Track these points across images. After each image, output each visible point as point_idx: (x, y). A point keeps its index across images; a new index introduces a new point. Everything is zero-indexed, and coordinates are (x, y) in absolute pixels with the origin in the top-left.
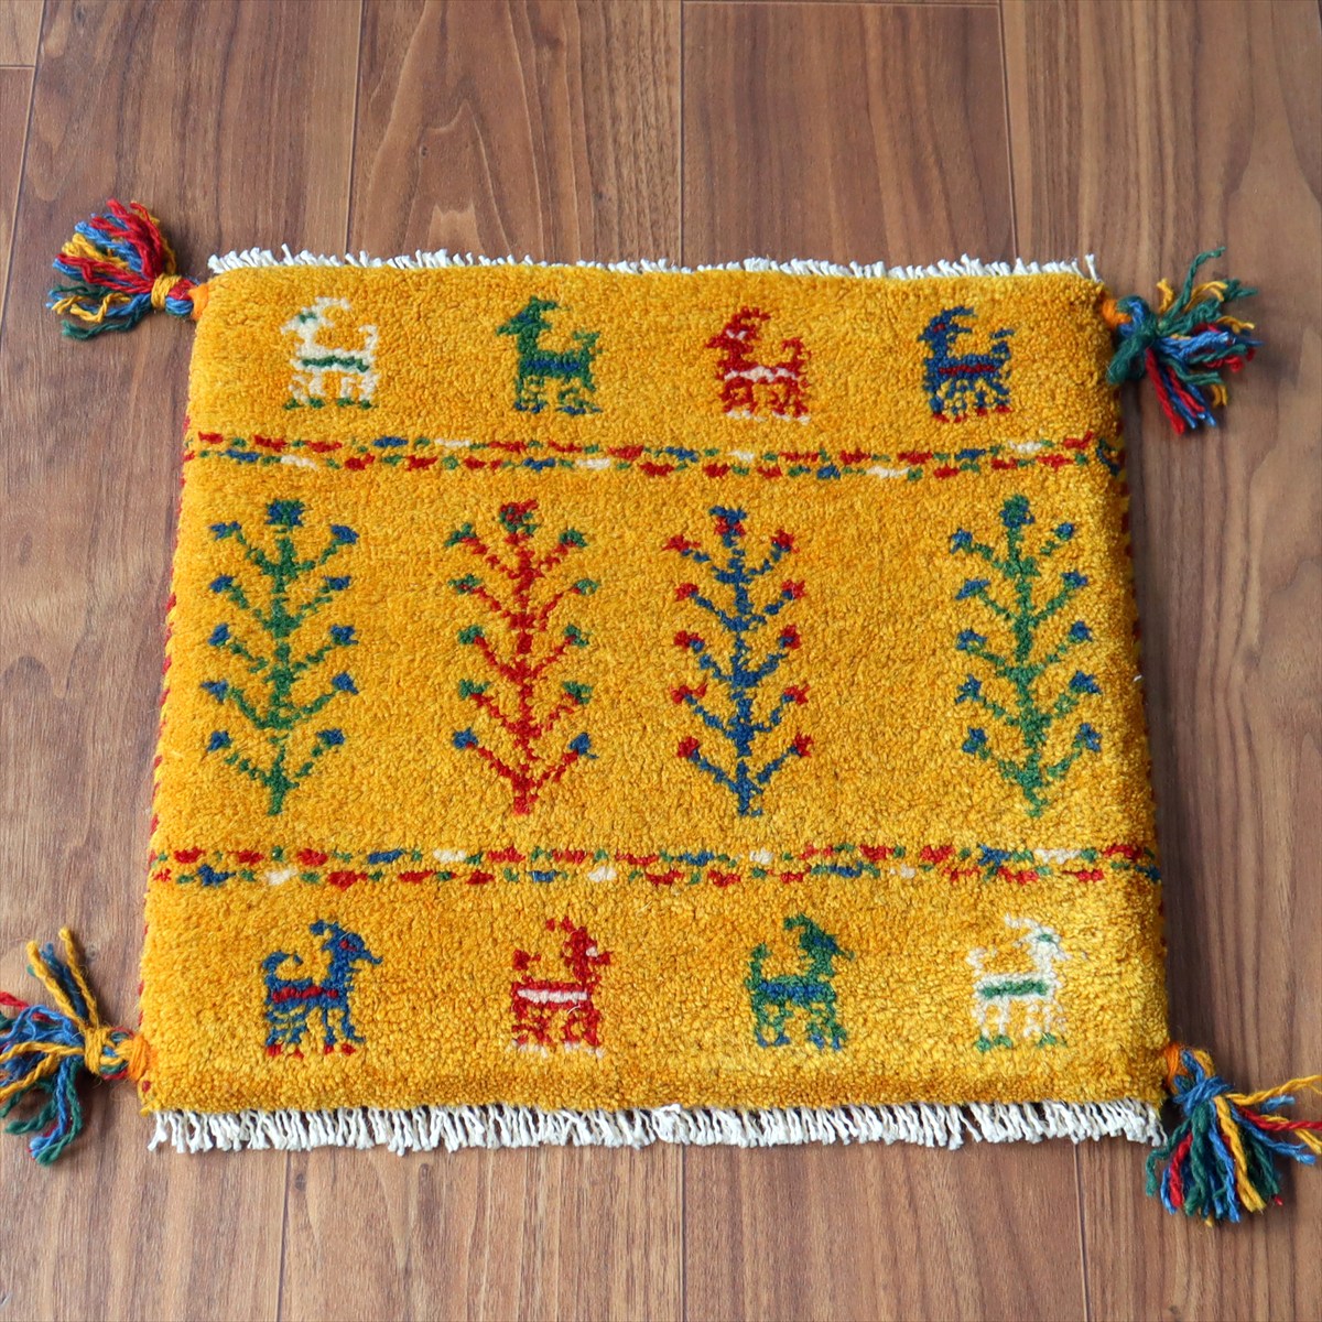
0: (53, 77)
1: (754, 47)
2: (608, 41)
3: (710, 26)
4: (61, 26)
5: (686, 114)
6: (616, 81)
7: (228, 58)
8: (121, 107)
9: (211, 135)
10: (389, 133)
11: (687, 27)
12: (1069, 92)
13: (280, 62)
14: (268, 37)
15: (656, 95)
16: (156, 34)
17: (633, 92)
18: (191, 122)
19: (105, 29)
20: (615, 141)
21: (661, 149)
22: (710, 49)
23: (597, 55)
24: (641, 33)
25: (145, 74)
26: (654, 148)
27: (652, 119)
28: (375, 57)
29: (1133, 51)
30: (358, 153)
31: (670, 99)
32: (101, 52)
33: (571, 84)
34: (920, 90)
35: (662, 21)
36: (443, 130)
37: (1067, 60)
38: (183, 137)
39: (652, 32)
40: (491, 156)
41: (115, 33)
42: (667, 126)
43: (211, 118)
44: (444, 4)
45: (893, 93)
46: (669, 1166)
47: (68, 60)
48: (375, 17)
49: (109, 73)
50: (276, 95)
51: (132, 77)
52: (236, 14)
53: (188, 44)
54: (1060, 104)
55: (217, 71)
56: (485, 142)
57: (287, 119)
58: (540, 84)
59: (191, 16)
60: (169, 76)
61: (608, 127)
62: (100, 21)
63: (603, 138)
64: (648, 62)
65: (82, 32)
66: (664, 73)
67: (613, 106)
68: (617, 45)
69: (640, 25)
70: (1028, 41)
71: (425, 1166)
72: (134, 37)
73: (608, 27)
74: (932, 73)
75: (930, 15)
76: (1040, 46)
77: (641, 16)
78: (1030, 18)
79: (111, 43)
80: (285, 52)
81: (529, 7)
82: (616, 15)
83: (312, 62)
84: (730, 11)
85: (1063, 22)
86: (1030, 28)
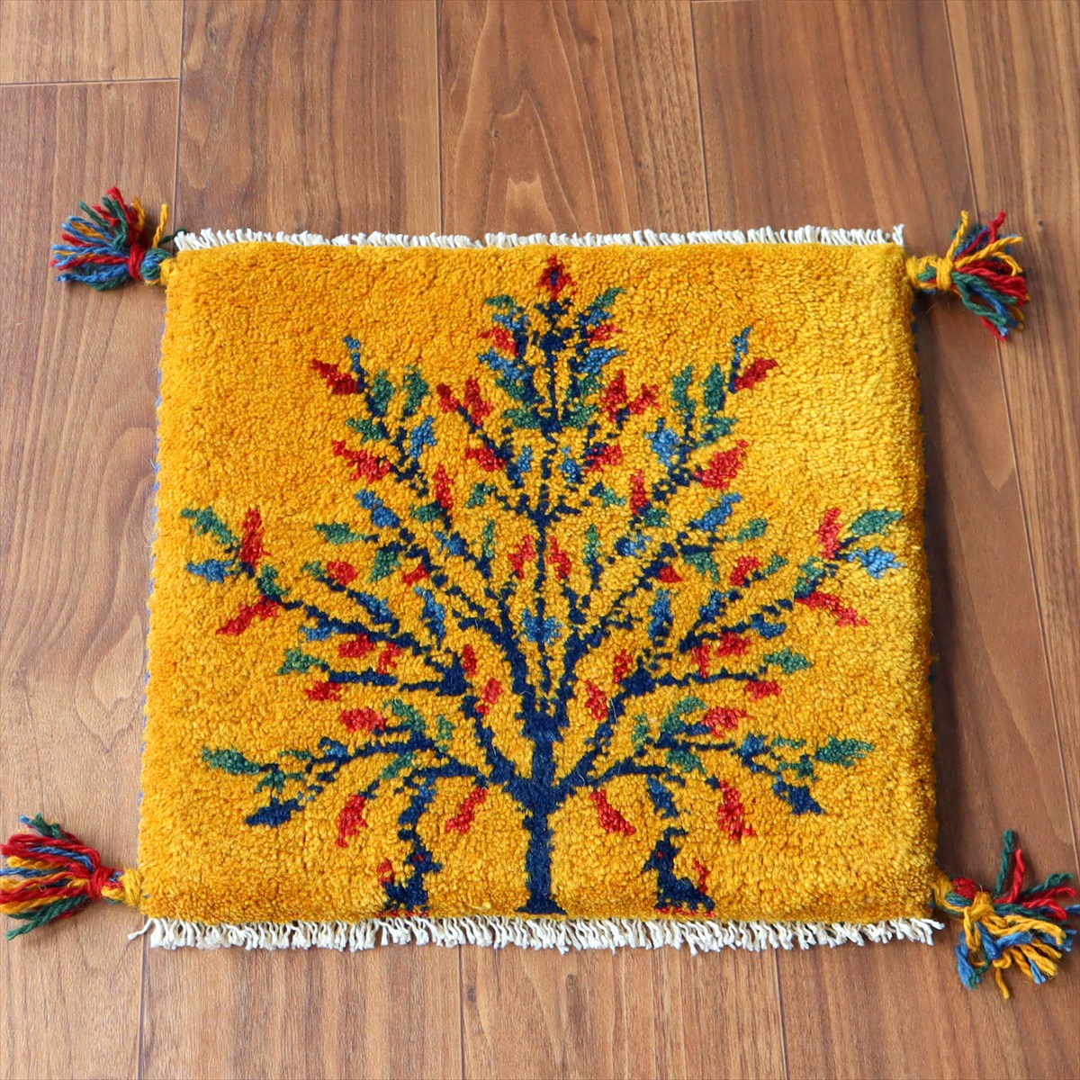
0: (194, 86)
1: (751, 36)
2: (634, 35)
3: (715, 21)
4: (198, 44)
5: (702, 93)
6: (643, 69)
7: (333, 64)
8: (251, 108)
9: (325, 128)
10: (467, 120)
11: (697, 23)
12: (1005, 62)
13: (375, 66)
14: (364, 46)
15: (677, 80)
16: (275, 47)
17: (658, 77)
18: (308, 119)
19: (233, 45)
20: (647, 118)
21: (684, 123)
22: (717, 40)
23: (627, 48)
24: (660, 29)
25: (268, 82)
26: (679, 123)
27: (675, 99)
28: (450, 59)
29: (1053, 26)
30: (443, 138)
31: (688, 82)
32: (231, 65)
33: (609, 74)
34: (886, 65)
35: (676, 18)
36: (509, 116)
37: (1001, 36)
38: (303, 132)
39: (669, 27)
40: (550, 135)
41: (241, 48)
42: (688, 104)
43: (324, 116)
44: (501, 12)
45: (864, 69)
46: (765, 966)
47: (206, 73)
48: (448, 26)
49: (239, 81)
50: (374, 93)
51: (258, 84)
52: (337, 28)
53: (300, 55)
54: (998, 72)
55: (325, 76)
56: (544, 124)
57: (385, 112)
58: (584, 74)
59: (301, 31)
60: (287, 81)
61: (641, 107)
62: (228, 39)
63: (638, 117)
64: (668, 52)
65: (215, 49)
66: (681, 61)
67: (643, 90)
68: (641, 39)
69: (659, 22)
70: (968, 21)
71: (571, 977)
72: (257, 51)
73: (633, 25)
74: (894, 51)
75: (889, 4)
76: (978, 25)
77: (659, 14)
78: (968, 2)
79: (238, 57)
80: (378, 58)
81: (569, 12)
82: (639, 13)
83: (400, 65)
84: (729, 8)
85: (994, 5)
86: (969, 10)
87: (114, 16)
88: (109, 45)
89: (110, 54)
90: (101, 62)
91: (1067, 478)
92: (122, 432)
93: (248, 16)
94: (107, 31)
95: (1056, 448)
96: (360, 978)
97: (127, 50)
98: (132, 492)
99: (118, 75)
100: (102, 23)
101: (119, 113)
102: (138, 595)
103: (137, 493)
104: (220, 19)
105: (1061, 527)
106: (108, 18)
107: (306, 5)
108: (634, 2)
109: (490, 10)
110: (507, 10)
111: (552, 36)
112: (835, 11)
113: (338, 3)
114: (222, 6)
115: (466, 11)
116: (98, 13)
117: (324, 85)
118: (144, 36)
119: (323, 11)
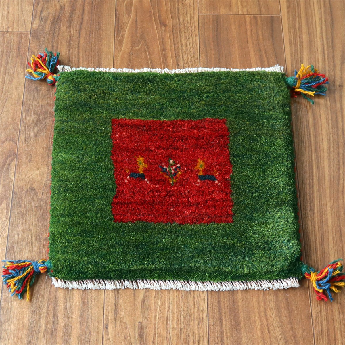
0: (35, 34)
1: (217, 26)
2: (179, 25)
3: (206, 21)
4: (37, 21)
5: (200, 44)
6: (182, 35)
7: (80, 29)
8: (53, 42)
9: (76, 50)
10: (123, 49)
11: (200, 21)
12: (300, 37)
13: (94, 30)
14: (91, 24)
15: (192, 39)
16: (62, 23)
17: (186, 38)
18: (71, 46)
19: (48, 22)
20: (182, 51)
21: (194, 53)
22: (206, 27)
23: (176, 28)
24: (188, 23)
25: (59, 34)
26: (192, 53)
27: (191, 45)
28: (119, 29)
29: (316, 27)
30: (115, 54)
31: (196, 40)
32: (47, 28)
33: (170, 36)
34: (261, 37)
35: (193, 20)
36: (137, 48)
37: (299, 29)
38: (69, 50)
39: (191, 22)
40: (150, 55)
41: (51, 23)
42: (195, 47)
43: (76, 46)
44: (136, 15)
45: (254, 38)
46: (204, 322)
47: (39, 30)
48: (119, 19)
49: (49, 33)
50: (93, 39)
51: (56, 35)
52: (82, 19)
53: (70, 26)
54: (297, 41)
55: (78, 33)
56: (148, 51)
57: (96, 45)
58: (162, 36)
59: (70, 19)
60: (65, 34)
61: (180, 47)
62: (47, 20)
63: (179, 50)
64: (190, 30)
65: (42, 23)
66: (194, 33)
67: (181, 42)
68: (182, 26)
69: (188, 20)
70: (288, 24)
71: (140, 322)
72: (56, 24)
73: (179, 21)
74: (264, 33)
75: (263, 18)
76: (292, 26)
77: (188, 18)
78: (289, 18)
79: (50, 26)
80: (95, 28)
81: (158, 16)
82: (181, 18)
83: (102, 30)
84: (211, 17)
85: (297, 19)
86: (289, 21)
87: (10, 11)
88: (8, 20)
89: (8, 23)
90: (5, 26)
91: (312, 171)
92: (4, 143)
93: (54, 13)
94: (8, 16)
95: (309, 161)
96: (70, 320)
97: (14, 22)
98: (6, 162)
99: (10, 30)
100: (6, 13)
101: (10, 42)
102: (5, 194)
103: (8, 162)
104: (45, 14)
105: (310, 186)
106: (8, 12)
107: (73, 11)
108: (180, 14)
109: (133, 14)
110: (138, 15)
111: (152, 24)
112: (245, 20)
113: (83, 10)
114: (46, 10)
115: (125, 14)
116: (5, 10)
117: (77, 36)
118: (19, 18)
119: (78, 13)
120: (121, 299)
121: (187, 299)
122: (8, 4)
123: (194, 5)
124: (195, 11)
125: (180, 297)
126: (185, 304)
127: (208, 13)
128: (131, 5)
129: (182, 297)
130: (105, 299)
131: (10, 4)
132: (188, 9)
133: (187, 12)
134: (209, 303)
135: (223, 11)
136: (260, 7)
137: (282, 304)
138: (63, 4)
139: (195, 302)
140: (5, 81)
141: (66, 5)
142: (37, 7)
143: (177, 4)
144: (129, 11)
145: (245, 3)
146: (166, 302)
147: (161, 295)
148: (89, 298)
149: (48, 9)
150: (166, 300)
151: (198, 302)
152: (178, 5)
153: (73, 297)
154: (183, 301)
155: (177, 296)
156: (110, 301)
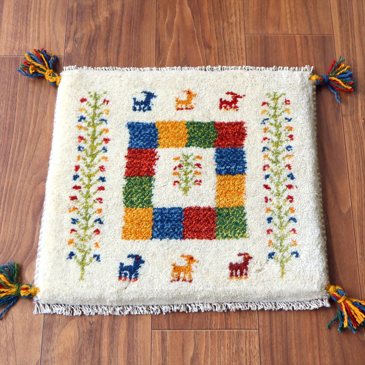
0: (69, 59)
1: (265, 48)
2: (225, 47)
3: (253, 42)
4: (70, 44)
6: (227, 59)
7: (118, 53)
11: (247, 42)
12: (354, 60)
13: (133, 54)
14: (129, 47)
15: (239, 63)
16: (98, 46)
17: (232, 62)
19: (83, 45)
22: (253, 49)
23: (222, 51)
24: (234, 44)
25: (95, 58)
28: (160, 52)
32: (82, 51)
33: (215, 60)
34: (312, 60)
35: (240, 40)
37: (352, 51)
39: (237, 44)
41: (86, 46)
44: (178, 36)
45: (305, 61)
47: (73, 54)
48: (159, 40)
49: (85, 57)
51: (91, 59)
52: (120, 40)
53: (107, 49)
55: (115, 57)
58: (206, 59)
59: (107, 40)
60: (102, 58)
62: (82, 42)
64: (236, 53)
65: (76, 46)
66: (241, 56)
68: (227, 48)
69: (234, 42)
70: (341, 45)
72: (91, 47)
73: (224, 43)
74: (315, 55)
75: (314, 38)
76: (345, 47)
77: (234, 39)
78: (342, 38)
79: (85, 49)
80: (134, 51)
81: (202, 37)
82: (227, 38)
83: (142, 54)
84: (258, 37)
85: (351, 40)
86: (342, 41)
87: (41, 33)
88: (39, 43)
89: (39, 46)
92: (39, 184)
93: (89, 34)
94: (38, 38)
97: (45, 45)
100: (37, 35)
104: (79, 35)
106: (39, 33)
107: (109, 31)
108: (225, 34)
109: (174, 35)
110: (180, 35)
111: (196, 46)
112: (295, 40)
113: (121, 30)
114: (80, 30)
115: (166, 35)
116: (35, 31)
117: (115, 60)
118: (51, 40)
119: (115, 33)
120: (169, 358)
121: (239, 356)
122: (39, 25)
123: (240, 24)
124: (242, 31)
125: (232, 355)
126: (236, 362)
127: (255, 33)
128: (173, 24)
129: (233, 355)
130: (152, 359)
131: (41, 24)
132: (234, 28)
133: (232, 32)
134: (262, 361)
135: (271, 30)
136: (311, 27)
137: (339, 360)
138: (98, 23)
139: (247, 359)
140: (37, 114)
141: (102, 25)
142: (70, 27)
143: (221, 23)
144: (170, 32)
145: (294, 22)
146: (217, 361)
147: (211, 352)
148: (135, 357)
149: (82, 29)
150: (217, 358)
151: (250, 359)
152: (223, 24)
153: (117, 357)
154: (234, 359)
155: (228, 353)
156: (157, 360)
